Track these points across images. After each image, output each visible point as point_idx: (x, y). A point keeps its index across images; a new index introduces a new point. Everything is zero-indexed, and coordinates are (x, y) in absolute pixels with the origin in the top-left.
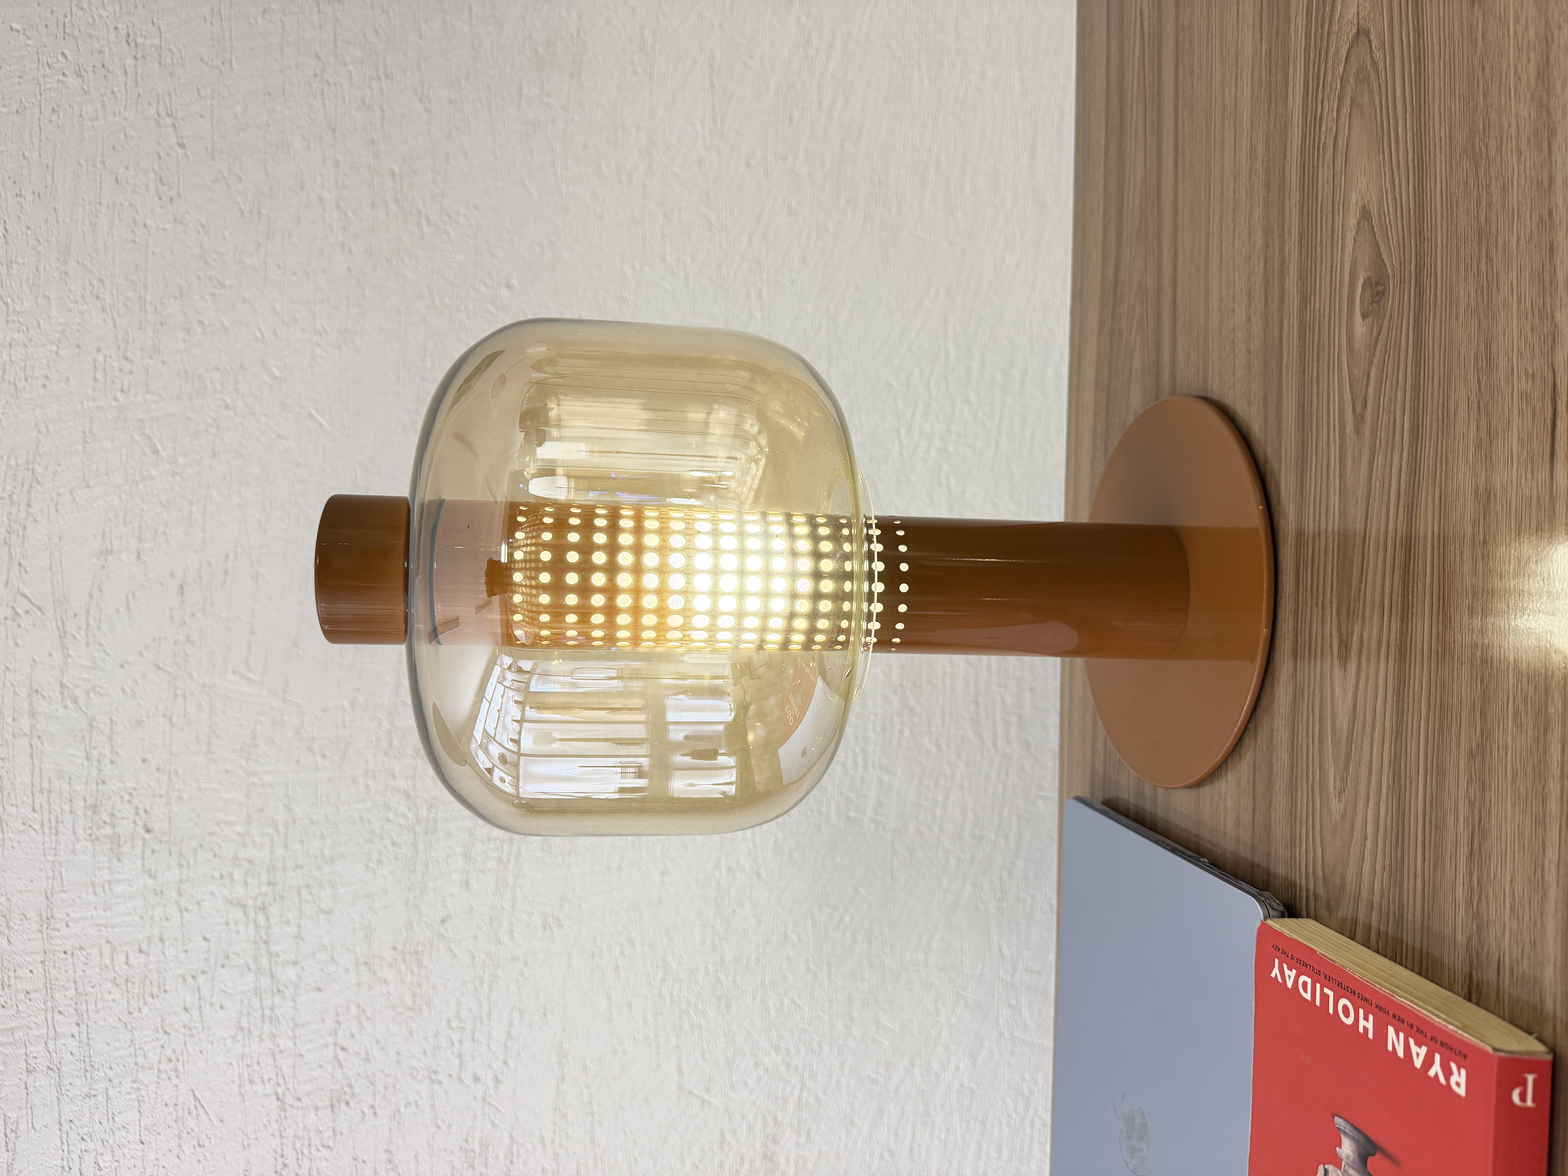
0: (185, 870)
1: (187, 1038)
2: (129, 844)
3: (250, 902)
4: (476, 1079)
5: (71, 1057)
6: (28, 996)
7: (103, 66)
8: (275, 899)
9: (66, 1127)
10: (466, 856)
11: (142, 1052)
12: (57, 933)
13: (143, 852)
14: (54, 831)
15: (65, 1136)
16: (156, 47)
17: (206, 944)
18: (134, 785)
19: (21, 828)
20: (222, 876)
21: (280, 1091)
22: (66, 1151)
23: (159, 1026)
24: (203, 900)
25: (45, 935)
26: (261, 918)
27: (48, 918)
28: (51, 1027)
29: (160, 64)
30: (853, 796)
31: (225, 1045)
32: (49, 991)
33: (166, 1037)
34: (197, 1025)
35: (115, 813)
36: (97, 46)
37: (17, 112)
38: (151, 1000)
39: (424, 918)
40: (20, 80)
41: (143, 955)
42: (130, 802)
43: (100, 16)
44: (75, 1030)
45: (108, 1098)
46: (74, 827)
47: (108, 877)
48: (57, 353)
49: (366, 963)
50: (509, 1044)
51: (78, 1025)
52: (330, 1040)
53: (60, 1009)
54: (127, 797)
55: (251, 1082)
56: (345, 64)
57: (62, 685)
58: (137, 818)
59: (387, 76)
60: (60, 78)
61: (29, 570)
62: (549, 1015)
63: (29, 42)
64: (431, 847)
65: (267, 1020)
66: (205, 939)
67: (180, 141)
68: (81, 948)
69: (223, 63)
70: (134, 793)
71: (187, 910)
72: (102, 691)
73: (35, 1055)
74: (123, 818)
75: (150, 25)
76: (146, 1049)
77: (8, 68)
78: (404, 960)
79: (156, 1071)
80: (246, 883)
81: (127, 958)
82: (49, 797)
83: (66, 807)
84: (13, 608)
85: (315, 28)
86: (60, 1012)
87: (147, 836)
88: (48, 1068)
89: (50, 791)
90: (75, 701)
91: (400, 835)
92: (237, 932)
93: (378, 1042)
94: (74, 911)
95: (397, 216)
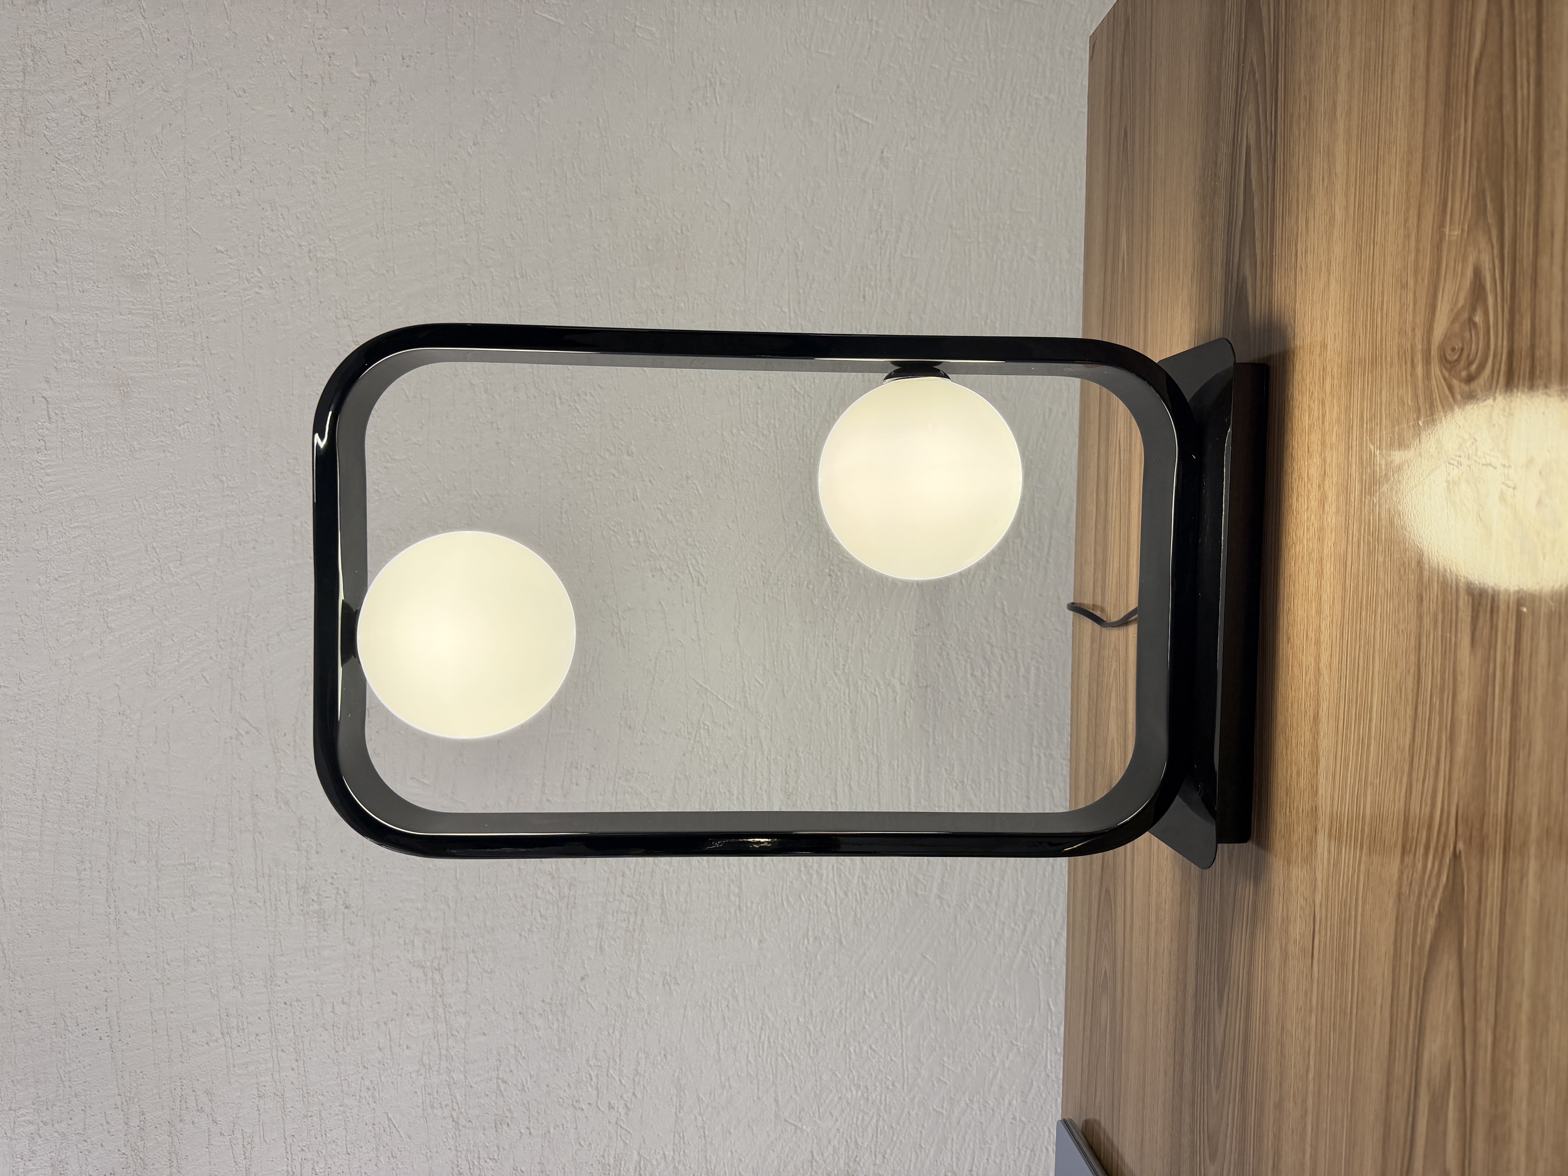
0: (377, 938)
1: (381, 1072)
2: (333, 917)
3: (428, 964)
4: (611, 1107)
5: (292, 1086)
6: (258, 1038)
7: (291, 279)
8: (447, 962)
9: (289, 1140)
10: (600, 926)
11: (346, 1082)
12: (279, 988)
13: (343, 923)
14: (274, 908)
15: (289, 1147)
16: (332, 260)
17: (394, 997)
18: (335, 871)
19: (248, 905)
20: (405, 944)
21: (454, 1114)
22: (290, 1159)
23: (360, 1062)
24: (391, 963)
25: (269, 990)
26: (437, 977)
27: (271, 977)
28: (276, 1062)
29: (337, 275)
30: (921, 877)
31: (411, 1077)
32: (274, 1034)
33: (365, 1071)
34: (389, 1061)
35: (321, 892)
36: (285, 261)
37: (225, 321)
38: (353, 1041)
39: (566, 977)
40: (226, 294)
41: (345, 1006)
42: (332, 884)
43: (287, 236)
44: (295, 1065)
45: (321, 1119)
46: (289, 905)
47: (317, 944)
48: (263, 520)
49: (520, 1013)
50: (637, 1079)
51: (297, 1060)
52: (494, 1074)
53: (283, 1048)
54: (330, 880)
55: (432, 1107)
56: (488, 267)
57: (277, 791)
58: (338, 896)
59: (522, 276)
60: (257, 290)
61: (247, 698)
62: (669, 1057)
63: (231, 261)
64: (571, 918)
65: (443, 1058)
66: (393, 993)
67: (355, 339)
68: (297, 1000)
69: (387, 271)
70: (335, 877)
71: (379, 970)
72: (307, 795)
73: (264, 1084)
74: (327, 897)
75: (327, 241)
76: (349, 1080)
77: (216, 284)
78: (551, 1011)
79: (358, 1097)
80: (424, 948)
81: (333, 1008)
82: (269, 880)
83: (282, 888)
84: (236, 729)
85: (462, 237)
86: (283, 1051)
87: (346, 911)
88: (275, 1094)
89: (270, 876)
90: (287, 803)
91: (547, 909)
92: (418, 988)
93: (531, 1077)
94: (291, 971)
95: (535, 397)
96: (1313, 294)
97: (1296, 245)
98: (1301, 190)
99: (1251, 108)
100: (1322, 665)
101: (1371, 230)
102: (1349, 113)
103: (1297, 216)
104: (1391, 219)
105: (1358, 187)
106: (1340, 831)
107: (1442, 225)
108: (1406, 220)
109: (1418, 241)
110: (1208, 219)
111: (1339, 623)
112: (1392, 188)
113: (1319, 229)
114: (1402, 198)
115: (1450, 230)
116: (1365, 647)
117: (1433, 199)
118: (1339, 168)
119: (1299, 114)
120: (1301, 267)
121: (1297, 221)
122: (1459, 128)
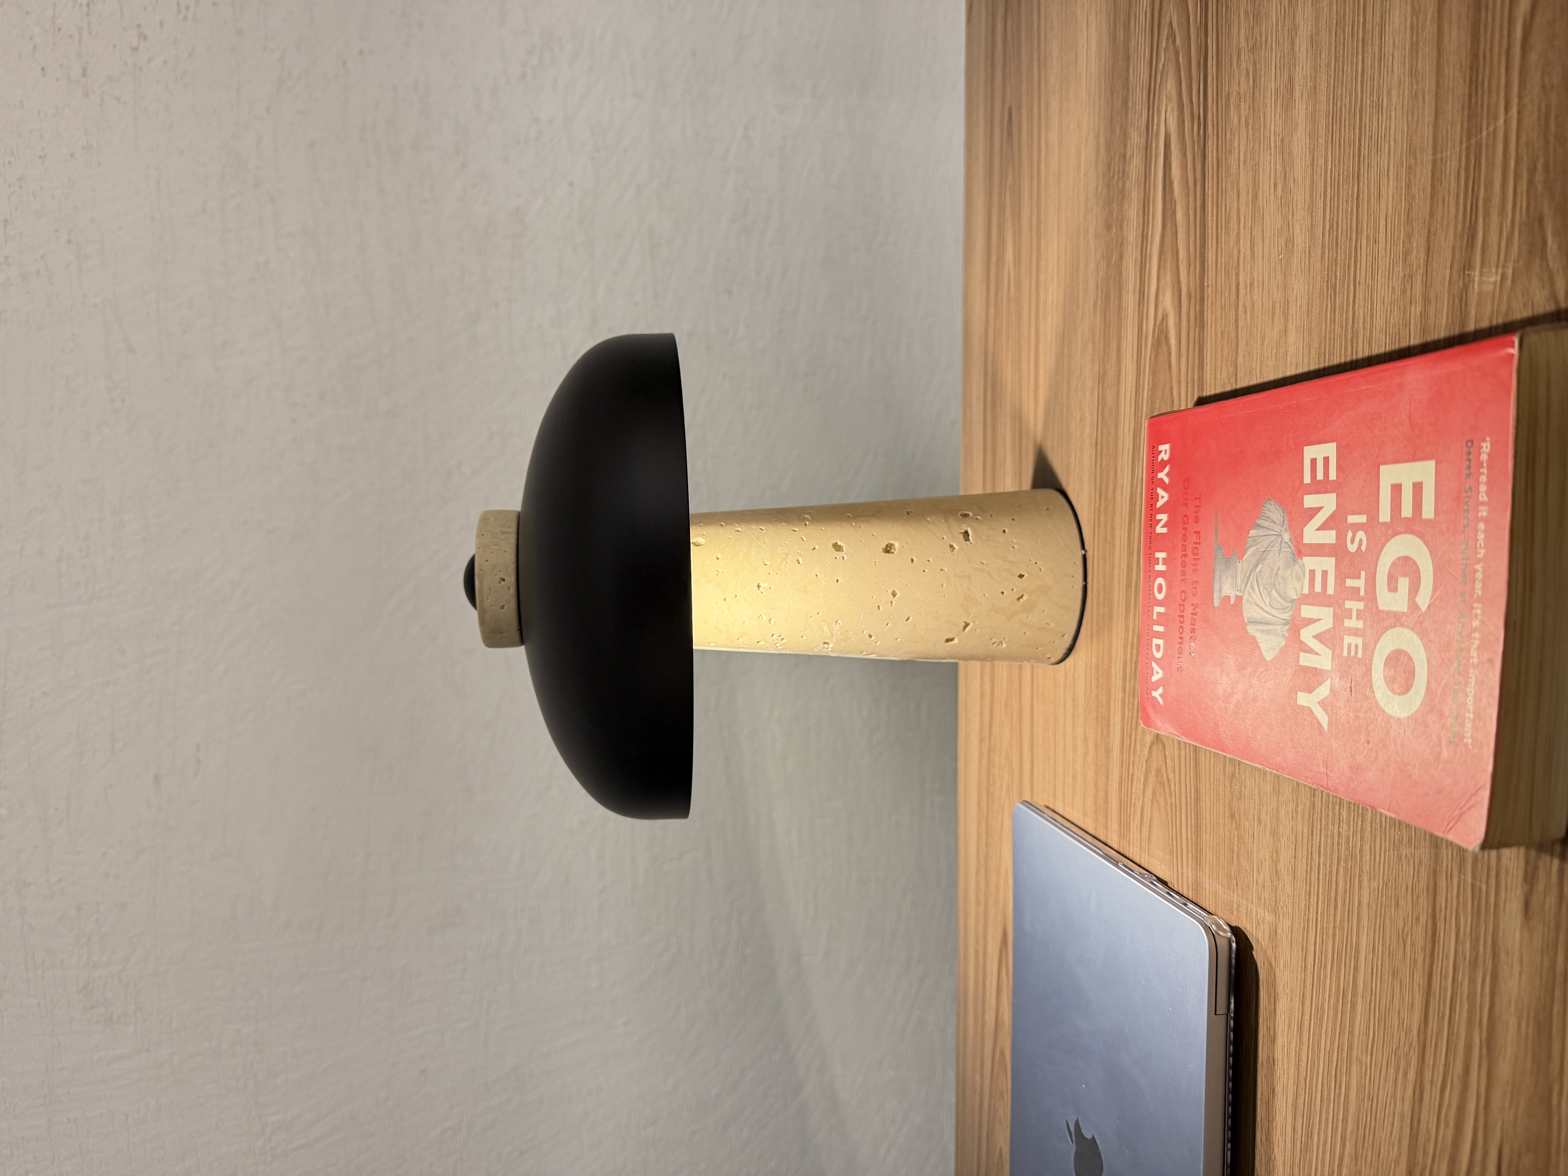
35: (107, 992)
42: (120, 981)
54: (117, 978)
58: (129, 995)
87: (138, 1012)
90: (62, 892)
96: (1262, 344)
97: (1237, 275)
98: (1243, 199)
99: (1170, 86)
100: (1281, 866)
101: (1349, 264)
102: (1314, 91)
103: (1238, 235)
104: (1382, 251)
105: (1328, 199)
106: (1310, 1107)
107: (1467, 266)
108: (1407, 253)
109: (1426, 285)
110: (1114, 230)
111: (1307, 816)
112: (1383, 206)
113: (1270, 255)
114: (1399, 219)
115: (1481, 274)
116: (1346, 862)
117: (1452, 225)
118: (1300, 170)
119: (1239, 94)
120: (1245, 307)
121: (1238, 240)
122: (1496, 119)
